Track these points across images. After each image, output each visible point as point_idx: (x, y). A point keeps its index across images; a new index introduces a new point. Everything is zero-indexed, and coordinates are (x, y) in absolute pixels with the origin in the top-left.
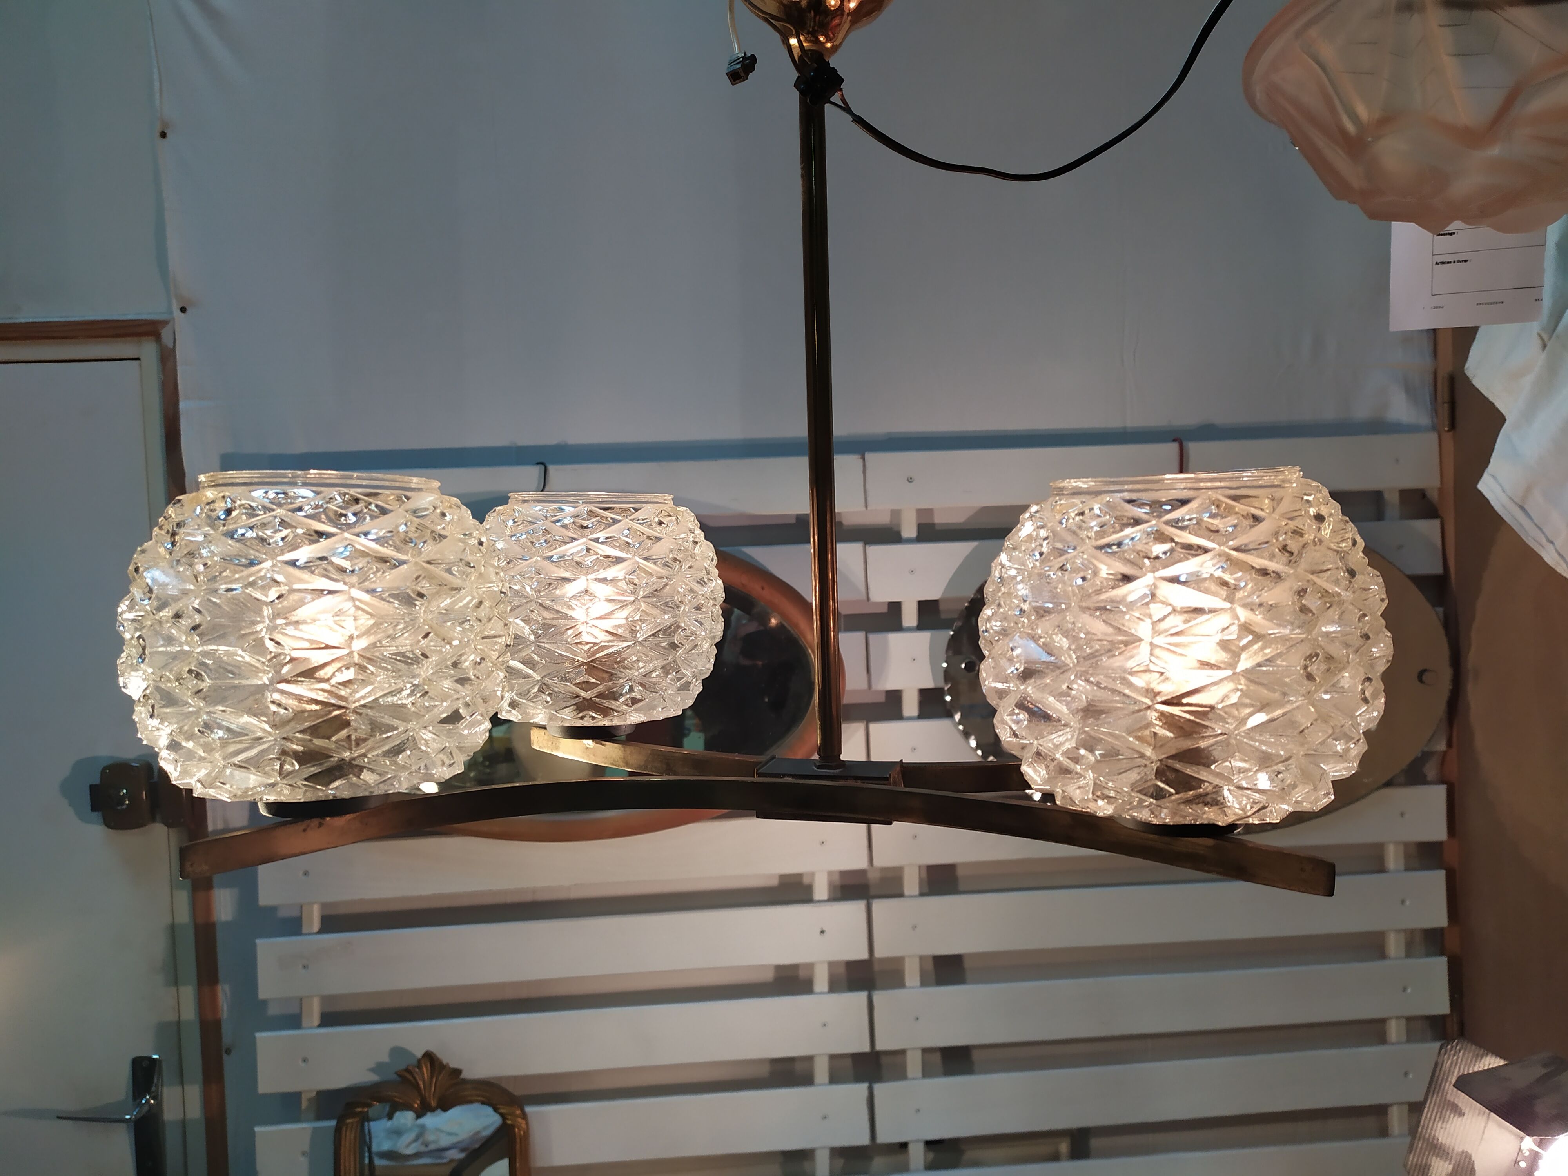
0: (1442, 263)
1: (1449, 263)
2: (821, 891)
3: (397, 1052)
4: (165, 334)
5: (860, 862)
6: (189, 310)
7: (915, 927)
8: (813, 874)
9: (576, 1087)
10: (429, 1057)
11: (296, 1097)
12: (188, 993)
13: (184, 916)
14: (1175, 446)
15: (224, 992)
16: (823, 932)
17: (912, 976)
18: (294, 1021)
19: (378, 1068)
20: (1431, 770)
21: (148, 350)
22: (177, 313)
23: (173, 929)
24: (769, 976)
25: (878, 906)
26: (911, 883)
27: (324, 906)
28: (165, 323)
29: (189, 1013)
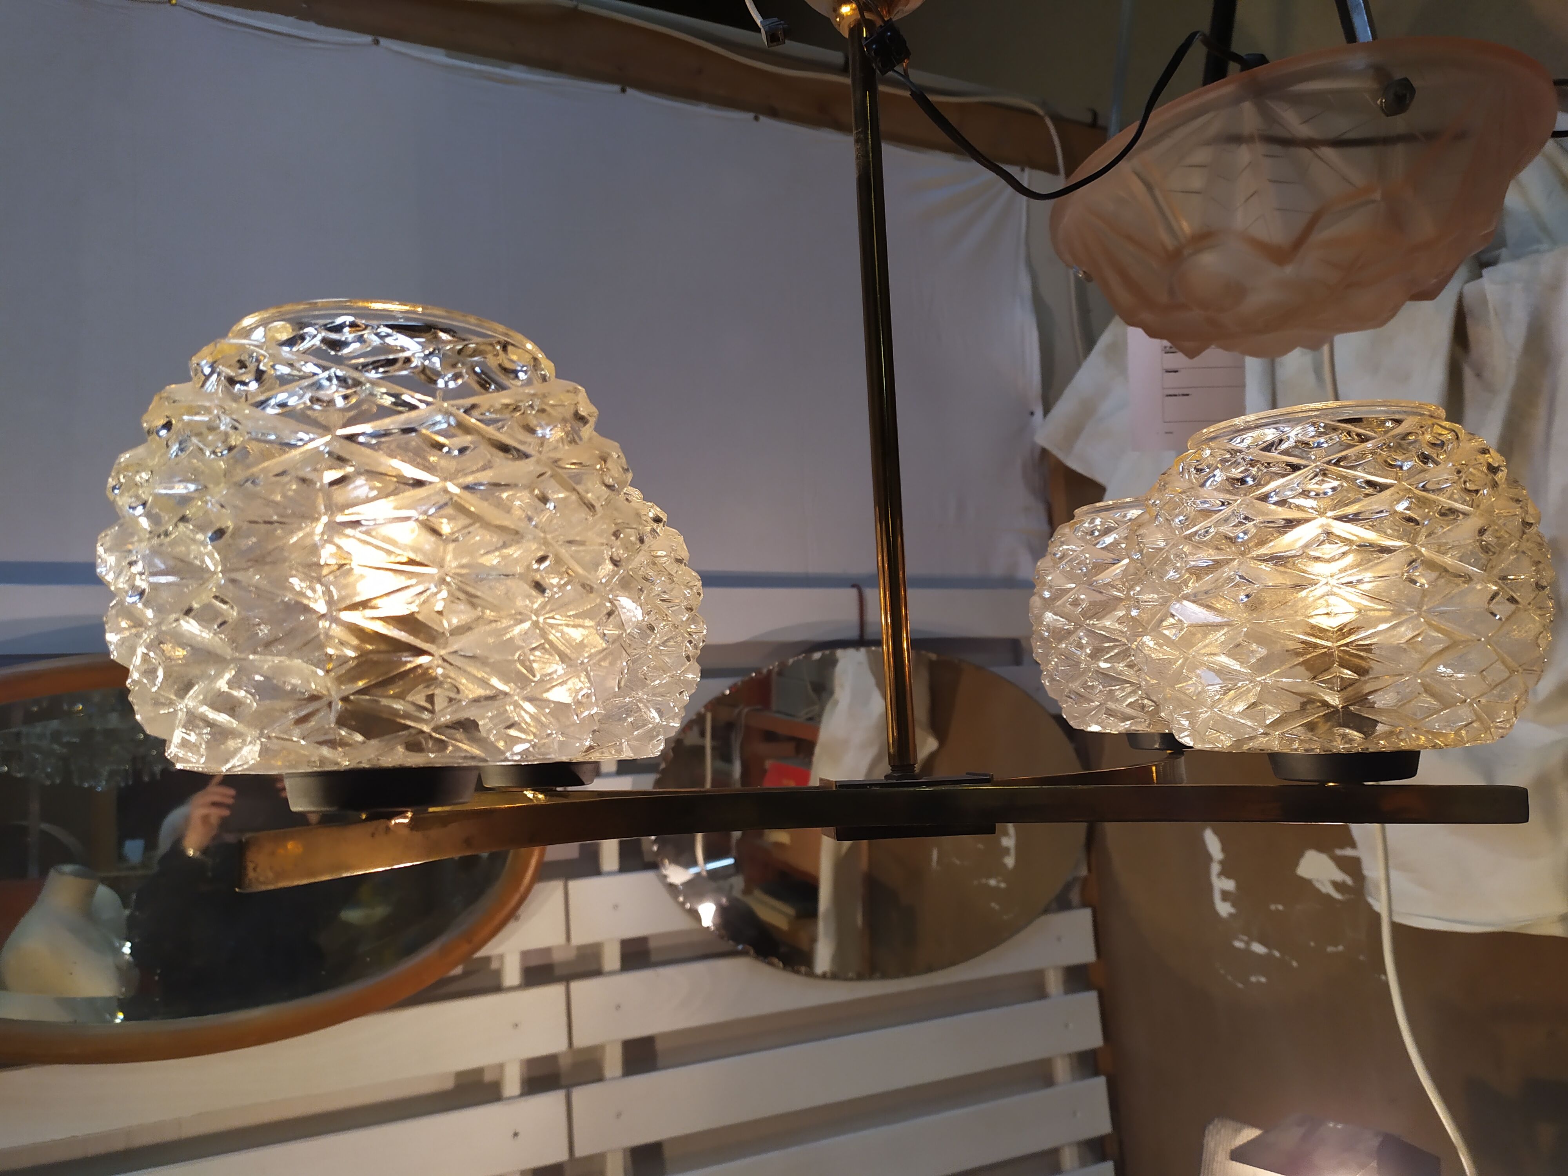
0: (1170, 395)
1: (1175, 395)
2: (512, 1085)
5: (556, 1044)
7: (619, 1115)
8: (501, 1067)
14: (854, 592)
16: (516, 1135)
20: (1075, 896)
25: (579, 1094)
26: (613, 1062)
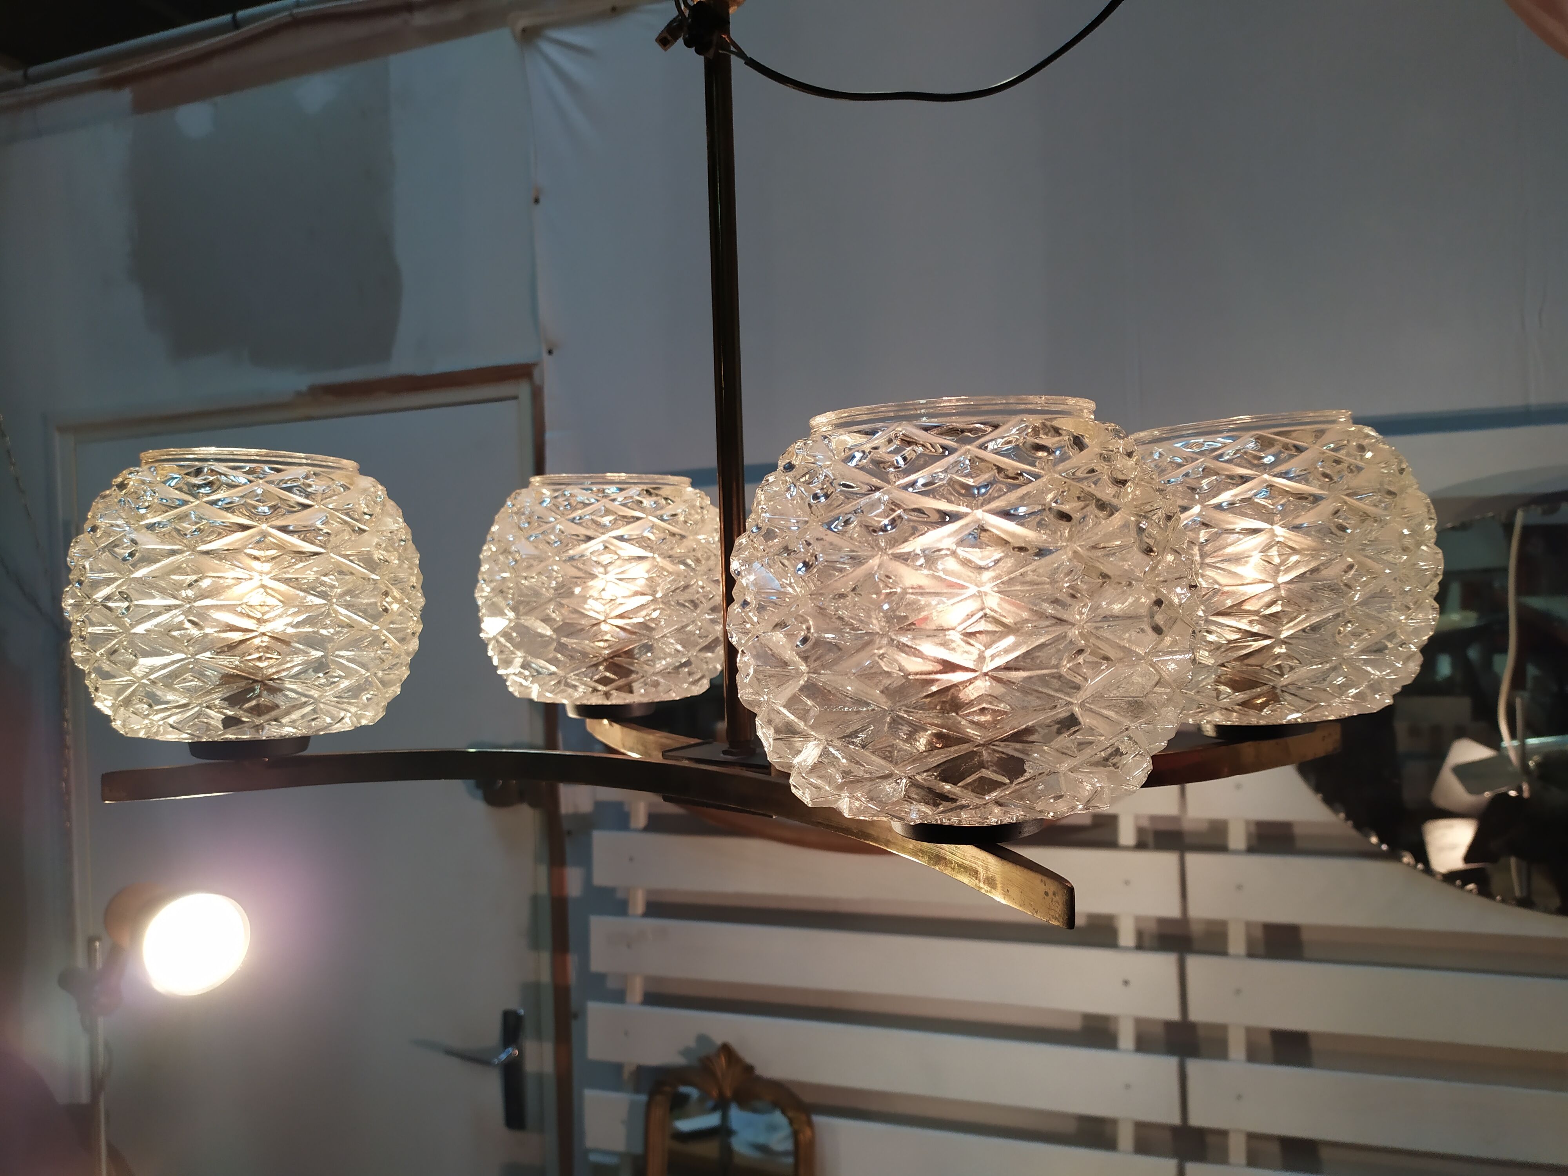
2: (1127, 936)
3: (703, 1039)
4: (536, 373)
5: (1170, 910)
6: (555, 353)
7: (1238, 992)
8: (1116, 917)
9: (874, 1107)
10: (726, 1049)
11: (618, 1067)
12: (545, 957)
13: (543, 889)
15: (572, 960)
16: (1126, 983)
17: (1237, 1048)
18: (619, 997)
19: (686, 1052)
21: (523, 390)
22: (545, 355)
23: (535, 899)
24: (1076, 1024)
25: (1194, 963)
26: (1238, 941)
27: (649, 892)
28: (534, 365)
29: (546, 977)
